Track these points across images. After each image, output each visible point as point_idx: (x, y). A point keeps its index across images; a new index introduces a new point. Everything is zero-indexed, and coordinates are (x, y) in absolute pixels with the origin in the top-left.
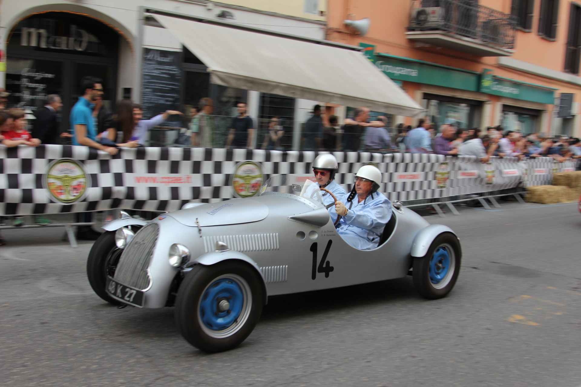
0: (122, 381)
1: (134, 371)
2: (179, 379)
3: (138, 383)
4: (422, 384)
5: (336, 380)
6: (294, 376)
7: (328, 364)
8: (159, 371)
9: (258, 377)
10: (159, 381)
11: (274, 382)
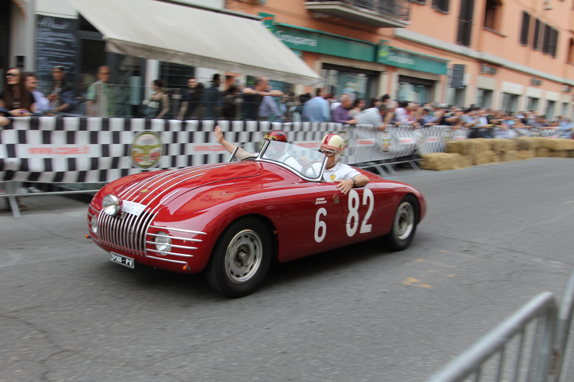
0: (16, 358)
1: (28, 347)
2: (76, 354)
3: (32, 360)
4: (320, 348)
5: (237, 348)
6: (193, 346)
7: (228, 332)
8: (55, 346)
9: (158, 348)
10: (55, 357)
11: (173, 352)
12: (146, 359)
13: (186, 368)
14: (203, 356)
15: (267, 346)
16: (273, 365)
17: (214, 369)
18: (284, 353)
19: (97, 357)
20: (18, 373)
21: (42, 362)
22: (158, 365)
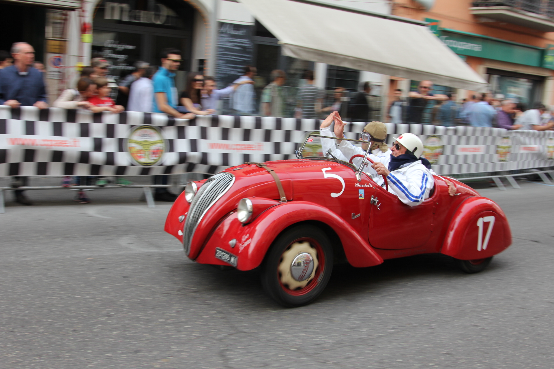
0: (198, 335)
1: (209, 326)
2: (251, 336)
3: (212, 338)
4: (485, 353)
5: (401, 345)
6: (359, 339)
7: (393, 329)
8: (231, 327)
9: (326, 338)
10: (233, 337)
11: (340, 343)
12: (316, 346)
13: (353, 359)
14: (369, 350)
15: (431, 346)
16: (437, 364)
17: (380, 363)
18: (448, 354)
19: (270, 341)
20: (199, 348)
21: (221, 340)
22: (326, 353)
